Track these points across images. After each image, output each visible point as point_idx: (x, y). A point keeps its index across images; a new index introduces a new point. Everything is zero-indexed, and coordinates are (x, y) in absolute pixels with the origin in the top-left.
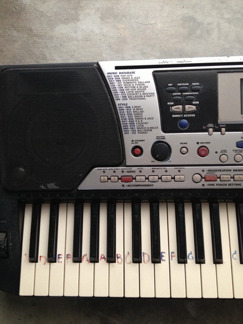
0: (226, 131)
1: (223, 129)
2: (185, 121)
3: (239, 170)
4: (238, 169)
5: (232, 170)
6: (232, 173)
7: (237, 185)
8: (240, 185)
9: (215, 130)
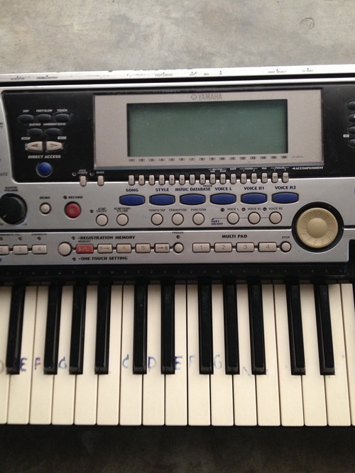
0: (105, 180)
1: (101, 178)
2: (47, 165)
3: (124, 238)
4: (122, 235)
5: (114, 238)
6: (114, 242)
7: (121, 258)
8: (125, 258)
9: (90, 179)
